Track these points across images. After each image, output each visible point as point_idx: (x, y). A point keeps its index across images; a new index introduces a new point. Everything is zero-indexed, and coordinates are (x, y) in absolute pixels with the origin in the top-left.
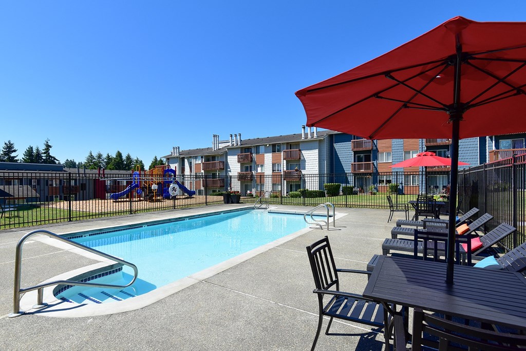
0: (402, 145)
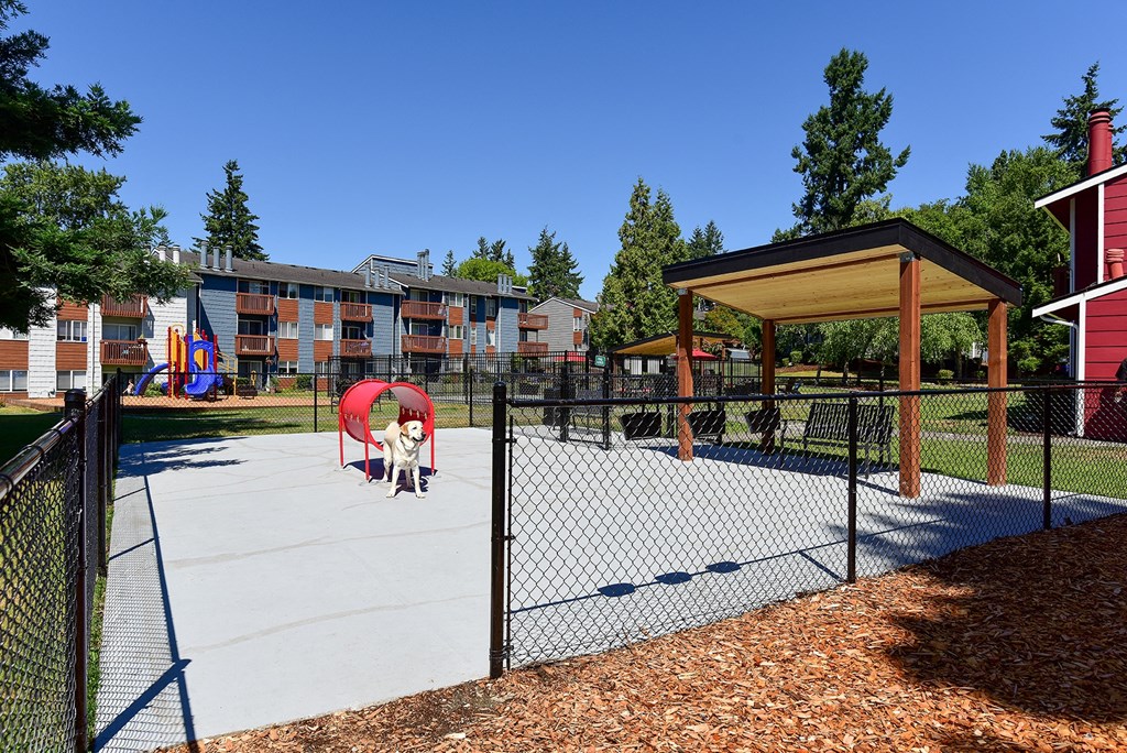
0: (312, 313)
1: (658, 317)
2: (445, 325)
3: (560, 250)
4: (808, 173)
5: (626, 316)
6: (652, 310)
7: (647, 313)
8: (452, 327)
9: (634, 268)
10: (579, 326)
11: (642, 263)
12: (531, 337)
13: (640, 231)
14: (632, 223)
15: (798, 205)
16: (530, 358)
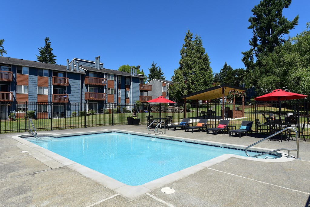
0: (36, 82)
1: (197, 85)
2: (106, 88)
3: (158, 69)
4: (255, 28)
5: (184, 85)
6: (195, 82)
7: (193, 83)
8: (109, 89)
9: (187, 65)
10: (165, 90)
11: (190, 63)
12: (145, 94)
13: (189, 51)
14: (185, 48)
15: (251, 40)
16: (145, 103)
